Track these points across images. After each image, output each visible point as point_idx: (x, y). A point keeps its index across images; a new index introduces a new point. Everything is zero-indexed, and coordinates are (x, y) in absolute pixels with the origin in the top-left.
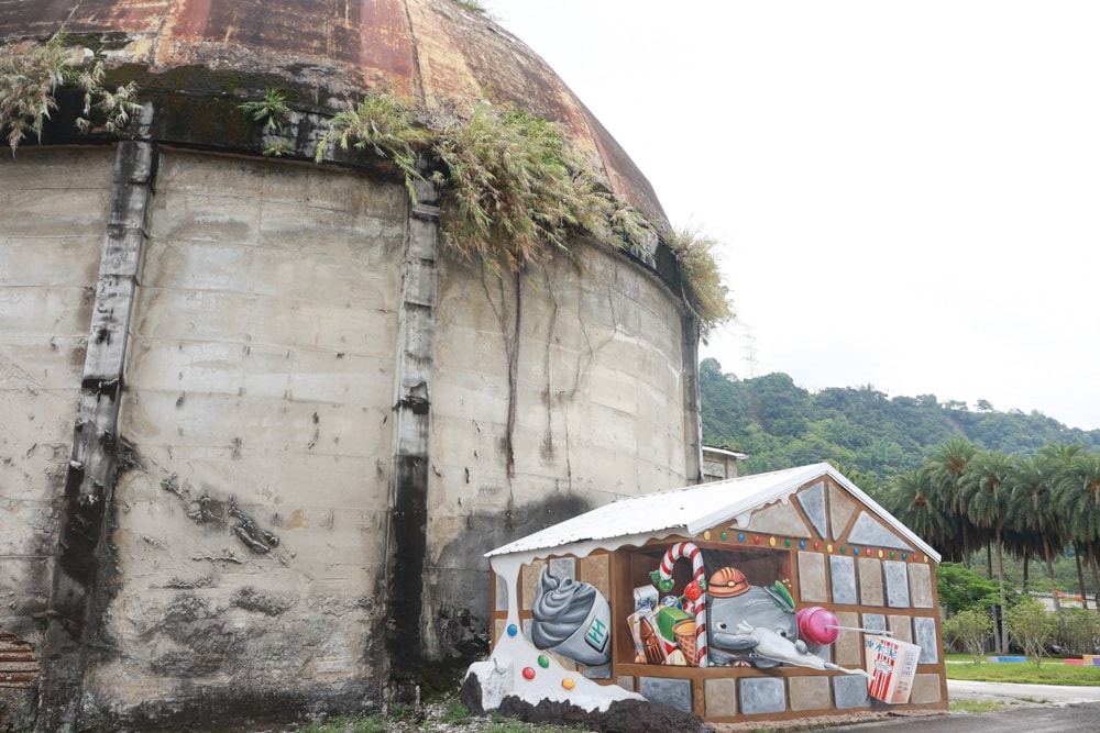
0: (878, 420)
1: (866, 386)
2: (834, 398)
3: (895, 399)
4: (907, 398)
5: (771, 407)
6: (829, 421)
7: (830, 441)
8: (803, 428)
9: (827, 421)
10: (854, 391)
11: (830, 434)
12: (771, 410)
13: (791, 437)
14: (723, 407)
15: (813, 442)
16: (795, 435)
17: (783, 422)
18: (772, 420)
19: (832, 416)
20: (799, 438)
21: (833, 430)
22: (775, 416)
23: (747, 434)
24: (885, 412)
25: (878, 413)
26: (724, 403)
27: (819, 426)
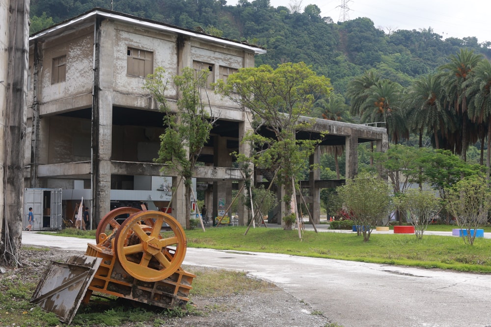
0: (434, 55)
1: (427, 29)
2: (402, 38)
3: (447, 40)
4: (456, 39)
5: (356, 43)
6: (398, 54)
7: (397, 69)
8: (378, 59)
9: (396, 54)
10: (418, 33)
11: (398, 64)
12: (356, 46)
13: (369, 66)
14: (320, 43)
15: (384, 70)
16: (372, 65)
17: (364, 55)
18: (356, 53)
19: (400, 51)
20: (375, 67)
21: (400, 62)
22: (358, 50)
23: (337, 63)
24: (439, 49)
25: (434, 50)
26: (321, 39)
27: (390, 58)
